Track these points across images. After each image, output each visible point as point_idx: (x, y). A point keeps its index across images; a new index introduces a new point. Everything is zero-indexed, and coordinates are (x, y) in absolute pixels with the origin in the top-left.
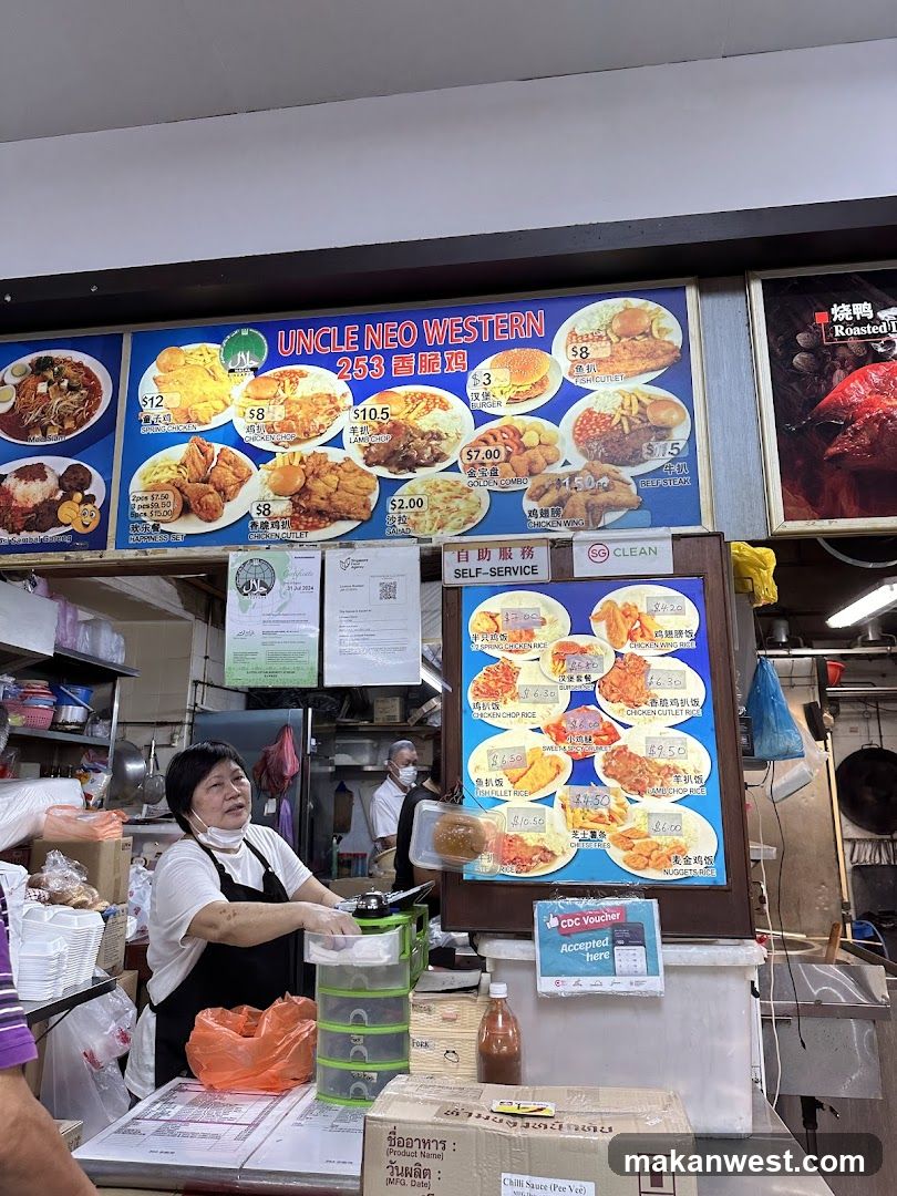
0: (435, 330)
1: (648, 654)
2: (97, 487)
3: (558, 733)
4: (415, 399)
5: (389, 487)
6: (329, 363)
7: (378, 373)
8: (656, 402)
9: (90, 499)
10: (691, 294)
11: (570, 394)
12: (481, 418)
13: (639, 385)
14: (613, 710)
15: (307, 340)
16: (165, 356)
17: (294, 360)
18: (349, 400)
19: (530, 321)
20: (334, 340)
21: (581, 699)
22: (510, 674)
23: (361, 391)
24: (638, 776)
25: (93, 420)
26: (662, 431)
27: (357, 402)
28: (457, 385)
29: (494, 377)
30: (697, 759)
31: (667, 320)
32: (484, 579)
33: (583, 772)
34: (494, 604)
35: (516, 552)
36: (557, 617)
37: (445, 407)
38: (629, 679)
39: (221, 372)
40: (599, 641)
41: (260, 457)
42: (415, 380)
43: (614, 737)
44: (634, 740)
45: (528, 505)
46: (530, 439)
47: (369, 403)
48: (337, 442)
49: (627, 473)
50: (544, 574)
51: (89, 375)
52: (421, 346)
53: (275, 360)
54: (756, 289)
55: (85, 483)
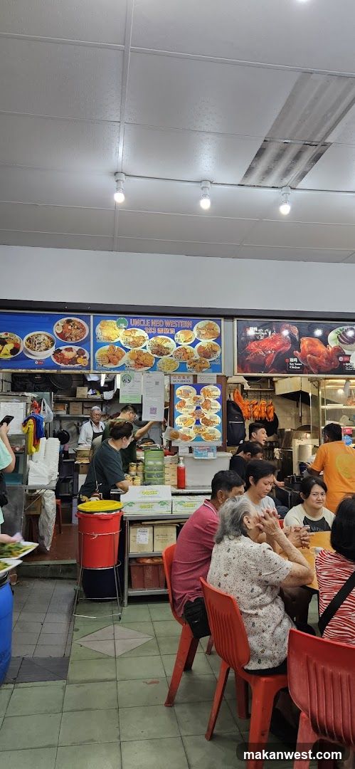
0: (168, 323)
1: (211, 400)
2: (87, 354)
3: (193, 415)
4: (163, 339)
5: (157, 360)
6: (143, 328)
7: (154, 332)
8: (214, 345)
9: (85, 358)
10: (222, 321)
11: (197, 341)
12: (178, 345)
13: (211, 341)
14: (203, 410)
15: (137, 322)
16: (102, 322)
17: (134, 327)
18: (148, 338)
19: (189, 324)
20: (144, 323)
21: (198, 408)
22: (184, 402)
23: (151, 336)
24: (207, 423)
25: (84, 338)
26: (215, 352)
27: (150, 338)
28: (172, 337)
29: (180, 335)
30: (219, 420)
31: (218, 327)
32: (179, 383)
33: (198, 422)
34: (181, 388)
35: (186, 377)
36: (194, 391)
37: (170, 342)
38: (207, 405)
39: (116, 328)
40: (202, 397)
41: (127, 350)
42: (162, 335)
43: (204, 415)
44: (207, 416)
45: (188, 366)
46: (188, 351)
47: (152, 339)
48: (145, 348)
49: (208, 360)
50: (192, 383)
51: (82, 325)
52: (164, 327)
53: (130, 326)
54: (235, 322)
55: (83, 354)
